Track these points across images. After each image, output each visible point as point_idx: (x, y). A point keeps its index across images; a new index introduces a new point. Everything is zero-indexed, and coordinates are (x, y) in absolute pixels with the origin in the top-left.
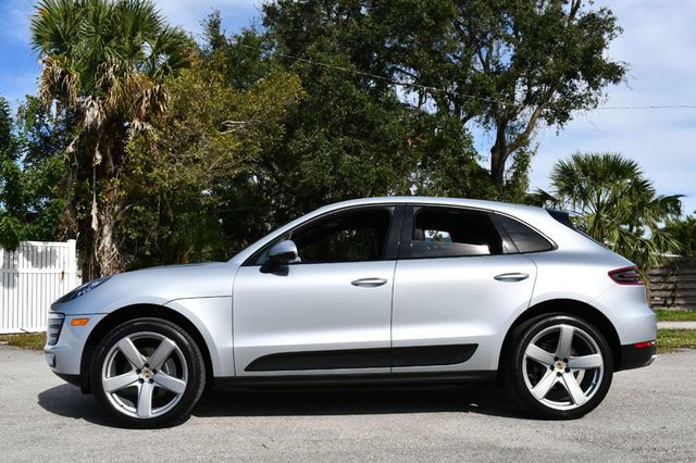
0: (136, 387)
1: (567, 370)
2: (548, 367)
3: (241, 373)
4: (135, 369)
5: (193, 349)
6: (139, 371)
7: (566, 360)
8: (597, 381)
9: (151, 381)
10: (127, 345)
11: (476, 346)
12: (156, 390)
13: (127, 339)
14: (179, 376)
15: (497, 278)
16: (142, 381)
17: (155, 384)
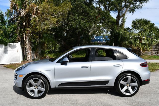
0: (34, 90)
1: (129, 86)
2: (125, 85)
3: (57, 87)
4: (33, 86)
5: (46, 82)
6: (34, 86)
7: (129, 84)
8: (136, 89)
9: (37, 89)
10: (32, 81)
11: (109, 81)
12: (38, 91)
13: (32, 80)
14: (43, 88)
15: (114, 66)
16: (35, 89)
17: (38, 89)
